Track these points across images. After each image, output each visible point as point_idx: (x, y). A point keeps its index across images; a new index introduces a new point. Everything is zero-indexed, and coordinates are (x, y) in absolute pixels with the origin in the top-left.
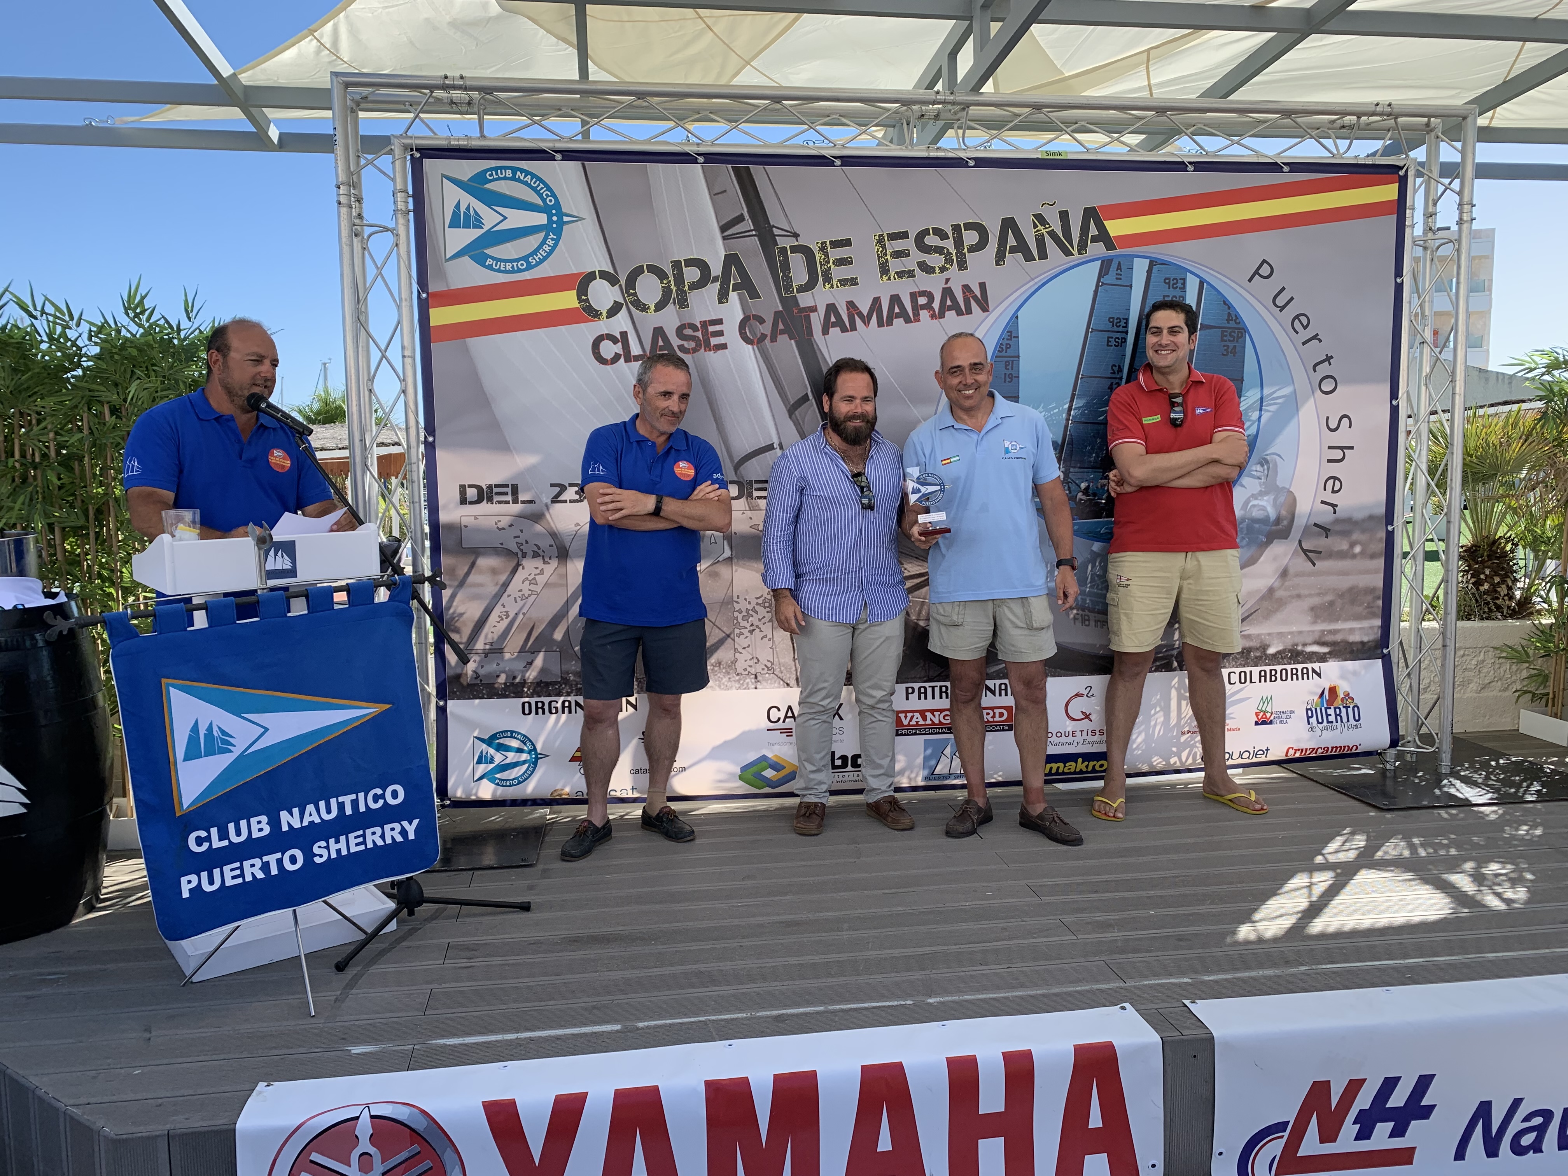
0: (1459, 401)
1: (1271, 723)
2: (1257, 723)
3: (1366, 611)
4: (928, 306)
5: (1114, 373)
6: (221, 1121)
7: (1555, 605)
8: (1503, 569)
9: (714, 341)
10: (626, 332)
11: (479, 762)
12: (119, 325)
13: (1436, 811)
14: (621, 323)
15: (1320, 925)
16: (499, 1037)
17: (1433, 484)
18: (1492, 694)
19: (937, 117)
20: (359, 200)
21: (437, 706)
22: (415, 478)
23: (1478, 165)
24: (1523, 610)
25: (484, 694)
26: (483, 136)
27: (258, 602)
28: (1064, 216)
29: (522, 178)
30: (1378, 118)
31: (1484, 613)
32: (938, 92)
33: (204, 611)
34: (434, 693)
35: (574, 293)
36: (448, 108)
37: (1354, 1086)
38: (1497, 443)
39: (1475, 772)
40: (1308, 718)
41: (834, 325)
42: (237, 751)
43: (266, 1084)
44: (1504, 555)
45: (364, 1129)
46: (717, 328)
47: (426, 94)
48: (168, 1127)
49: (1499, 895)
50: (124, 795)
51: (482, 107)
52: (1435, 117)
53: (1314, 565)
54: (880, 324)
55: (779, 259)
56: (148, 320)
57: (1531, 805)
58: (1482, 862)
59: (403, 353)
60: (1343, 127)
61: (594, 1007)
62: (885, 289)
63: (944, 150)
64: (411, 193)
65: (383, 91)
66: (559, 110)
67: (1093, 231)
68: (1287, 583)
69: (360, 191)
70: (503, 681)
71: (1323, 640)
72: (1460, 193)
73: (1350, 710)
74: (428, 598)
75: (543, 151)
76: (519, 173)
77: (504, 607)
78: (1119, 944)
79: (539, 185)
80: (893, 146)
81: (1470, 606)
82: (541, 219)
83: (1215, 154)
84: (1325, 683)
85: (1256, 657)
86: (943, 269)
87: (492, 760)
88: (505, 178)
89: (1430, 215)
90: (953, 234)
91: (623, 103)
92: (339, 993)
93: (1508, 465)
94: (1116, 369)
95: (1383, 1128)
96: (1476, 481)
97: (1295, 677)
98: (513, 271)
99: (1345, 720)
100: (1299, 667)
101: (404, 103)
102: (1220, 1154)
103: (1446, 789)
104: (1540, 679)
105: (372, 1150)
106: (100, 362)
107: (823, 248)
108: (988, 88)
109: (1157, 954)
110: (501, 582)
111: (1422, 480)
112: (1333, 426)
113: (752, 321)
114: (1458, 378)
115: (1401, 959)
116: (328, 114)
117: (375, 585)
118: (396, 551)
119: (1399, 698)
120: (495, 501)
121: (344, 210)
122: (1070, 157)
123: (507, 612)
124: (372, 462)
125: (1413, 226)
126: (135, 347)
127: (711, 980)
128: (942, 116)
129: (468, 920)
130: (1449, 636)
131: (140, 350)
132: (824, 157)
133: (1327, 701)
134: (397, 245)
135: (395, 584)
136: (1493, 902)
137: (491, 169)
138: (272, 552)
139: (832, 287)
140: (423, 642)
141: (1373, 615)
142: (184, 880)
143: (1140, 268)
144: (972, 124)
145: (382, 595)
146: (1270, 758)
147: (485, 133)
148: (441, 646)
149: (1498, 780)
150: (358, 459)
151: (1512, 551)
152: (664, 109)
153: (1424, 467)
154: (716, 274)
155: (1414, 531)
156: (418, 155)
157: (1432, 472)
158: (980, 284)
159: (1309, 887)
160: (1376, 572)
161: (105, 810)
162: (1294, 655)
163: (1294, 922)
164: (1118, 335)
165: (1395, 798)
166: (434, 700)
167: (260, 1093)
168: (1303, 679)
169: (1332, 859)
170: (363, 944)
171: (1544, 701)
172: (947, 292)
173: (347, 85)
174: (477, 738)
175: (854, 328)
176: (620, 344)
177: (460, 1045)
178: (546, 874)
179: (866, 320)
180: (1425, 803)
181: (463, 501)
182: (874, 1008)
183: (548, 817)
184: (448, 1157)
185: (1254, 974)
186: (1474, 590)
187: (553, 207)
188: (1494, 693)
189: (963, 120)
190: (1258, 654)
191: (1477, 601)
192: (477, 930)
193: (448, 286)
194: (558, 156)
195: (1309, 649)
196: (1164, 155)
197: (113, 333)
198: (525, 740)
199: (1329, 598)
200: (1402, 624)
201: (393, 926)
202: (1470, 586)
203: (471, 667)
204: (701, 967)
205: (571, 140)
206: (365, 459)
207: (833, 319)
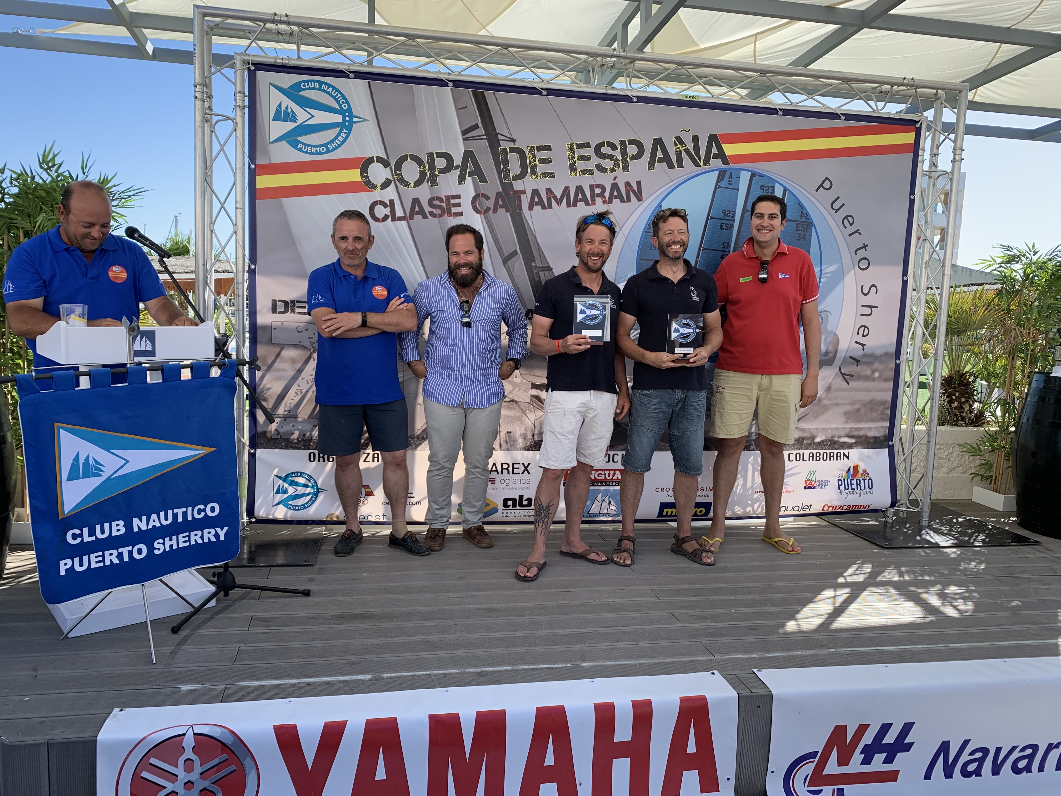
0: (947, 279)
1: (814, 488)
2: (805, 488)
3: (880, 416)
4: (601, 195)
5: (724, 248)
6: (86, 735)
7: (1000, 419)
8: (967, 393)
9: (454, 210)
10: (393, 200)
11: (277, 492)
12: (34, 173)
13: (917, 551)
14: (390, 193)
15: (841, 622)
16: (286, 681)
17: (927, 334)
18: (956, 475)
19: (613, 67)
20: (210, 97)
21: (249, 453)
22: (241, 294)
23: (967, 125)
24: (978, 420)
25: (282, 446)
26: (299, 58)
27: (127, 372)
28: (695, 139)
29: (326, 89)
30: (904, 88)
31: (954, 421)
32: (615, 50)
33: (88, 377)
34: (247, 443)
35: (358, 171)
36: (275, 37)
37: (862, 729)
38: (968, 309)
39: (943, 526)
40: (839, 486)
41: (537, 204)
42: (105, 476)
43: (119, 709)
44: (969, 384)
45: (189, 741)
46: (457, 201)
47: (260, 26)
48: (48, 737)
49: (955, 607)
50: (23, 505)
51: (300, 38)
52: (940, 89)
53: (848, 384)
54: (569, 205)
55: (501, 156)
56: (56, 171)
57: (978, 549)
58: (945, 585)
59: (236, 205)
60: (881, 92)
61: (353, 663)
62: (573, 181)
63: (617, 89)
64: (247, 94)
65: (230, 21)
66: (354, 45)
67: (715, 151)
68: (830, 396)
69: (211, 90)
70: (296, 438)
71: (851, 434)
72: (955, 142)
73: (866, 482)
74: (246, 376)
75: (342, 71)
76: (323, 85)
77: (299, 386)
78: (711, 631)
79: (337, 95)
80: (582, 85)
81: (945, 416)
82: (338, 118)
83: (797, 104)
84: (850, 463)
85: (808, 444)
86: (612, 170)
87: (286, 492)
88: (314, 89)
89: (934, 155)
90: (621, 147)
91: (398, 42)
92: (173, 648)
93: (974, 324)
94: (726, 245)
95: (879, 757)
96: (953, 334)
97: (832, 458)
98: (316, 154)
99: (863, 488)
100: (835, 451)
101: (244, 31)
102: (773, 772)
103: (923, 536)
104: (987, 467)
105: (194, 757)
106: (18, 199)
107: (532, 151)
108: (648, 49)
109: (735, 638)
110: (297, 369)
111: (920, 331)
112: (865, 292)
113: (481, 198)
114: (947, 265)
115: (895, 646)
116: (189, 37)
117: (212, 364)
118: (225, 344)
119: (898, 475)
120: (296, 312)
121: (198, 103)
122: (701, 100)
123: (301, 390)
124: (210, 280)
125: (923, 161)
126: (44, 190)
127: (434, 646)
128: (617, 66)
129: (267, 600)
130: (932, 435)
131: (47, 193)
132: (535, 88)
133: (852, 475)
134: (235, 130)
135: (225, 365)
136: (951, 612)
137: (304, 81)
138: (138, 338)
139: (537, 177)
140: (241, 408)
141: (883, 420)
142: (62, 563)
143: (745, 177)
144: (636, 73)
145: (215, 372)
146: (812, 511)
147: (301, 56)
148: (254, 410)
149: (957, 532)
150: (201, 278)
151: (974, 382)
152: (427, 48)
153: (922, 322)
154: (458, 164)
155: (913, 365)
156: (253, 68)
157: (927, 325)
158: (637, 182)
159: (834, 597)
160: (888, 390)
161: (8, 515)
162: (832, 443)
163: (823, 620)
164: (728, 222)
165: (892, 540)
166: (247, 448)
167: (115, 715)
168: (837, 460)
169: (850, 580)
170: (191, 615)
171: (989, 481)
172: (615, 186)
173: (205, 15)
174: (275, 475)
175: (550, 207)
176: (389, 208)
177: (258, 686)
178: (321, 571)
179: (559, 202)
180: (910, 545)
181: (274, 309)
182: (546, 668)
183: (324, 533)
184: (248, 762)
185: (799, 653)
186: (948, 406)
187: (346, 111)
188: (958, 474)
189: (631, 70)
190: (809, 442)
191: (949, 413)
192: (273, 608)
193: (270, 161)
194: (352, 75)
195: (842, 440)
196: (763, 103)
197: (29, 179)
198: (309, 478)
199: (857, 406)
200: (902, 426)
201: (213, 603)
202: (946, 403)
203: (273, 426)
204: (428, 637)
205: (361, 64)
206: (206, 278)
207: (536, 200)
